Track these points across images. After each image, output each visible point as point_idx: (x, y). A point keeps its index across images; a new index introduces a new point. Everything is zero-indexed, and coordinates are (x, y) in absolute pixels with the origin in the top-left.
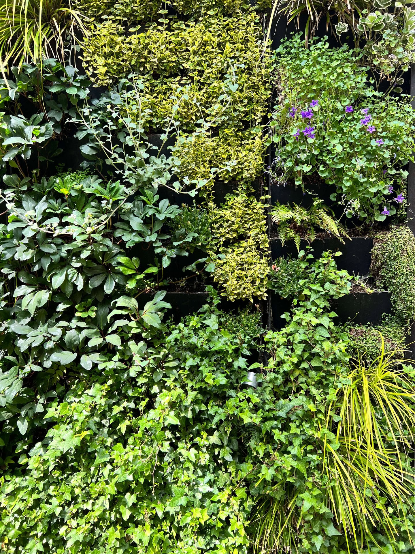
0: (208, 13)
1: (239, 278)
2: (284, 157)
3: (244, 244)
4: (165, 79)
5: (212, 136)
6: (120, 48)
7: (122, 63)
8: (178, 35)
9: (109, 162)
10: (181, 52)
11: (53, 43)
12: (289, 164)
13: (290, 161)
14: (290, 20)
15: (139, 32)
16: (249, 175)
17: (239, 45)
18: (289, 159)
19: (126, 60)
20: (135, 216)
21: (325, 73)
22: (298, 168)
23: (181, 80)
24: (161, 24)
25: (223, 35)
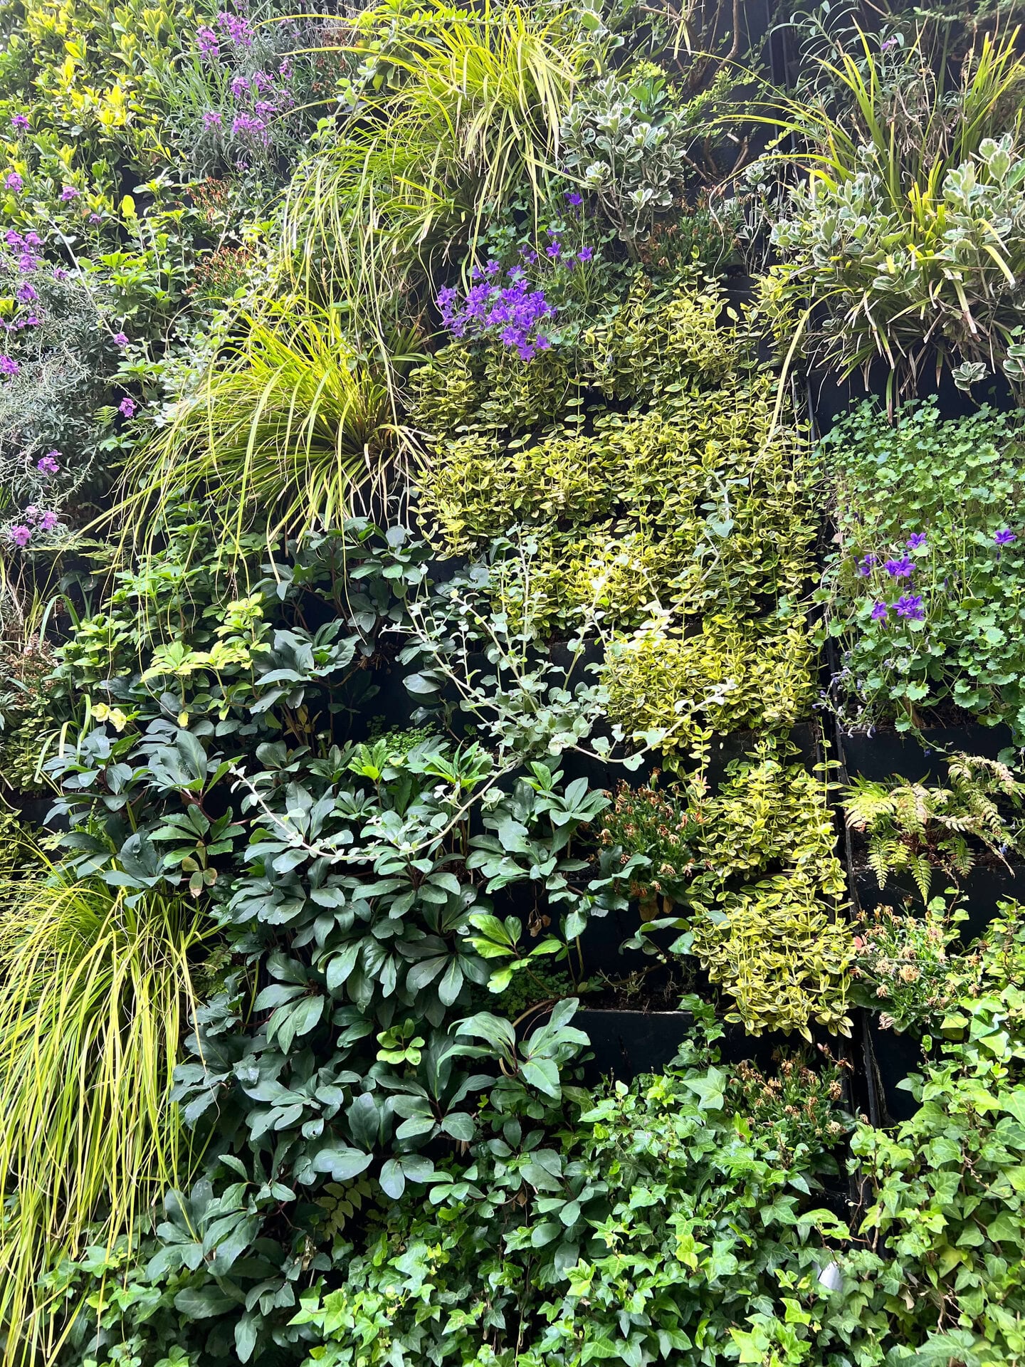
0: (667, 389)
1: (773, 974)
2: (861, 668)
3: (781, 883)
4: (584, 528)
5: (688, 634)
6: (492, 481)
7: (496, 509)
8: (607, 440)
9: (468, 706)
10: (613, 472)
11: (366, 488)
12: (875, 683)
13: (876, 676)
14: (844, 377)
15: (529, 446)
16: (777, 715)
17: (736, 442)
18: (873, 672)
19: (504, 503)
20: (514, 819)
21: (937, 473)
22: (896, 692)
23: (614, 526)
24: (572, 426)
25: (702, 426)
